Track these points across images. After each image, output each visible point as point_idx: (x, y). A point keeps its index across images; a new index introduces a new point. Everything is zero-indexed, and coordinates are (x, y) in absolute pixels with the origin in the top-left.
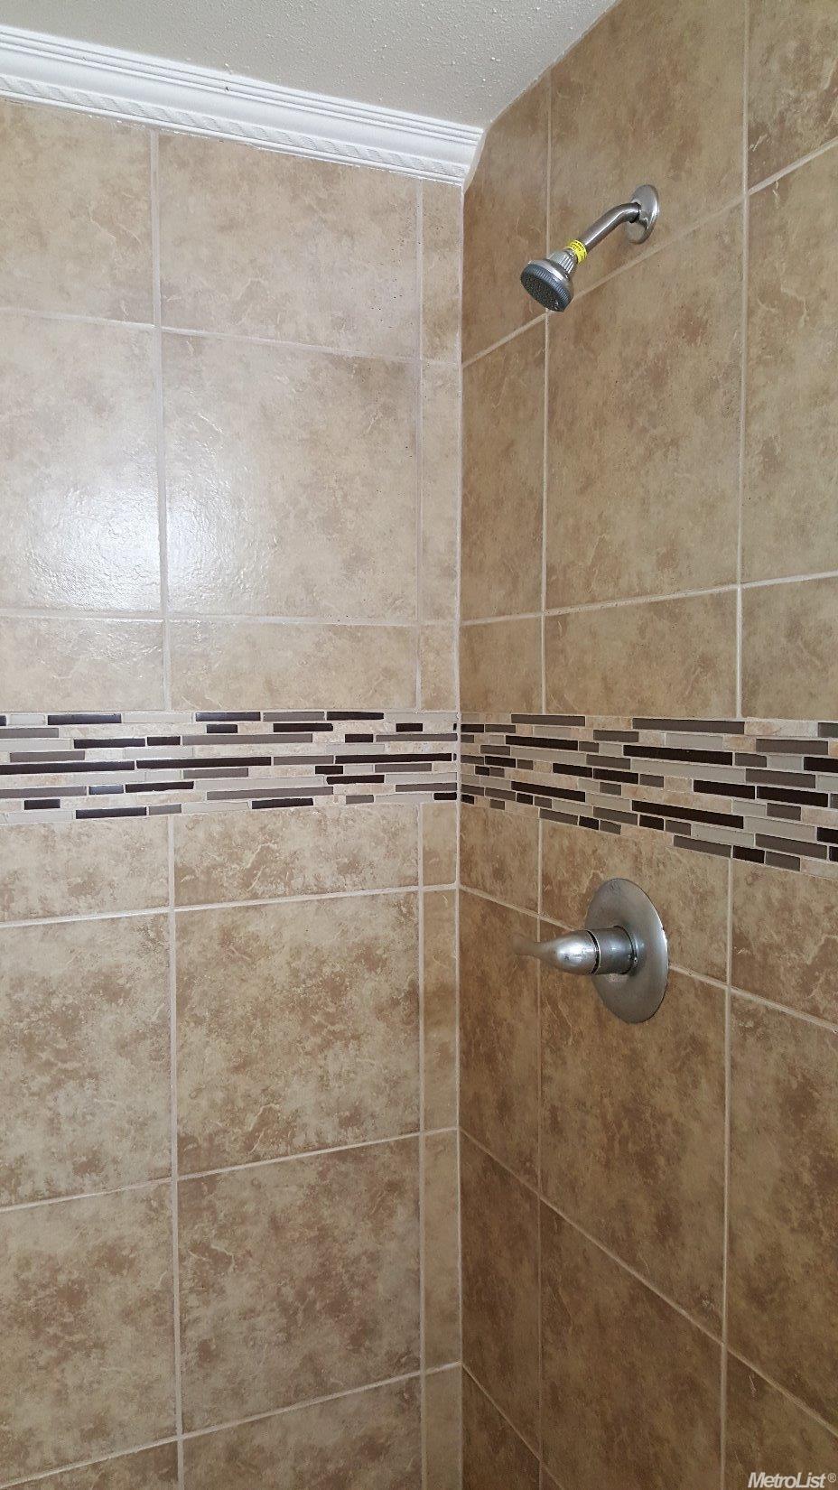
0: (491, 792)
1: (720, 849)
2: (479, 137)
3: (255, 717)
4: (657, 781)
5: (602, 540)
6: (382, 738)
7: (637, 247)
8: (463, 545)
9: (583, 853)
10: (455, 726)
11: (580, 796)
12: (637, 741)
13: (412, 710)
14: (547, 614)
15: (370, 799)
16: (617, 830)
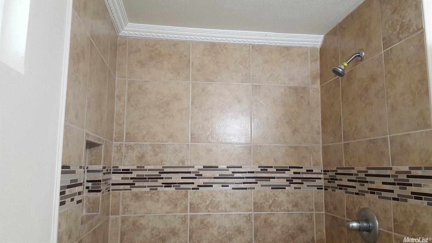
0: (332, 187)
1: (389, 198)
2: (323, 37)
3: (272, 167)
4: (373, 182)
5: (356, 125)
6: (303, 173)
7: (360, 62)
8: (322, 127)
9: (356, 201)
10: (322, 171)
11: (355, 187)
12: (368, 173)
13: (310, 166)
14: (344, 143)
15: (300, 188)
16: (364, 195)
